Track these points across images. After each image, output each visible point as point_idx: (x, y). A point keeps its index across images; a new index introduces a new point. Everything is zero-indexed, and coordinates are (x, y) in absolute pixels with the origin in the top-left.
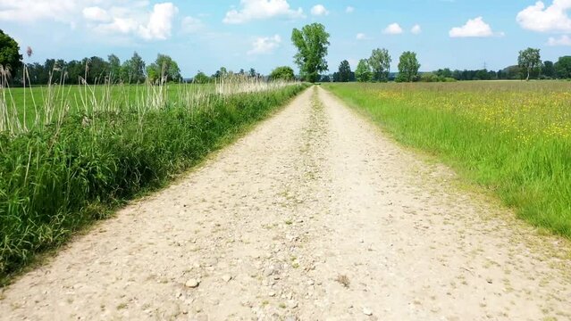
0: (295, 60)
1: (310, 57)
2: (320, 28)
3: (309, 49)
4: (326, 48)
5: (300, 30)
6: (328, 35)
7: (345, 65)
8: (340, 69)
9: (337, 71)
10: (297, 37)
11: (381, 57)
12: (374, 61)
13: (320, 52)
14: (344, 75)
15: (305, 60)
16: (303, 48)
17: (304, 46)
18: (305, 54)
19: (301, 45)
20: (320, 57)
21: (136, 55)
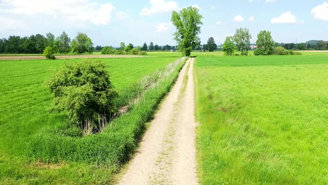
0: (174, 37)
1: (185, 34)
2: (195, 11)
3: (185, 28)
4: (199, 28)
5: (179, 12)
6: (201, 17)
7: (211, 40)
8: (208, 43)
9: (206, 43)
10: (176, 18)
11: (243, 35)
12: (237, 38)
13: (194, 31)
14: (211, 47)
15: (182, 37)
16: (180, 27)
17: (182, 25)
18: (182, 32)
19: (179, 25)
20: (194, 35)
21: (64, 33)
